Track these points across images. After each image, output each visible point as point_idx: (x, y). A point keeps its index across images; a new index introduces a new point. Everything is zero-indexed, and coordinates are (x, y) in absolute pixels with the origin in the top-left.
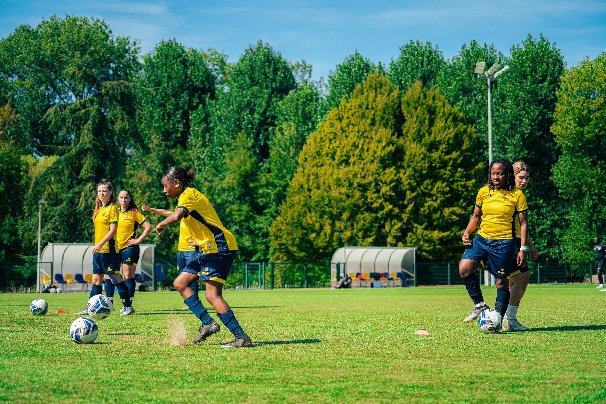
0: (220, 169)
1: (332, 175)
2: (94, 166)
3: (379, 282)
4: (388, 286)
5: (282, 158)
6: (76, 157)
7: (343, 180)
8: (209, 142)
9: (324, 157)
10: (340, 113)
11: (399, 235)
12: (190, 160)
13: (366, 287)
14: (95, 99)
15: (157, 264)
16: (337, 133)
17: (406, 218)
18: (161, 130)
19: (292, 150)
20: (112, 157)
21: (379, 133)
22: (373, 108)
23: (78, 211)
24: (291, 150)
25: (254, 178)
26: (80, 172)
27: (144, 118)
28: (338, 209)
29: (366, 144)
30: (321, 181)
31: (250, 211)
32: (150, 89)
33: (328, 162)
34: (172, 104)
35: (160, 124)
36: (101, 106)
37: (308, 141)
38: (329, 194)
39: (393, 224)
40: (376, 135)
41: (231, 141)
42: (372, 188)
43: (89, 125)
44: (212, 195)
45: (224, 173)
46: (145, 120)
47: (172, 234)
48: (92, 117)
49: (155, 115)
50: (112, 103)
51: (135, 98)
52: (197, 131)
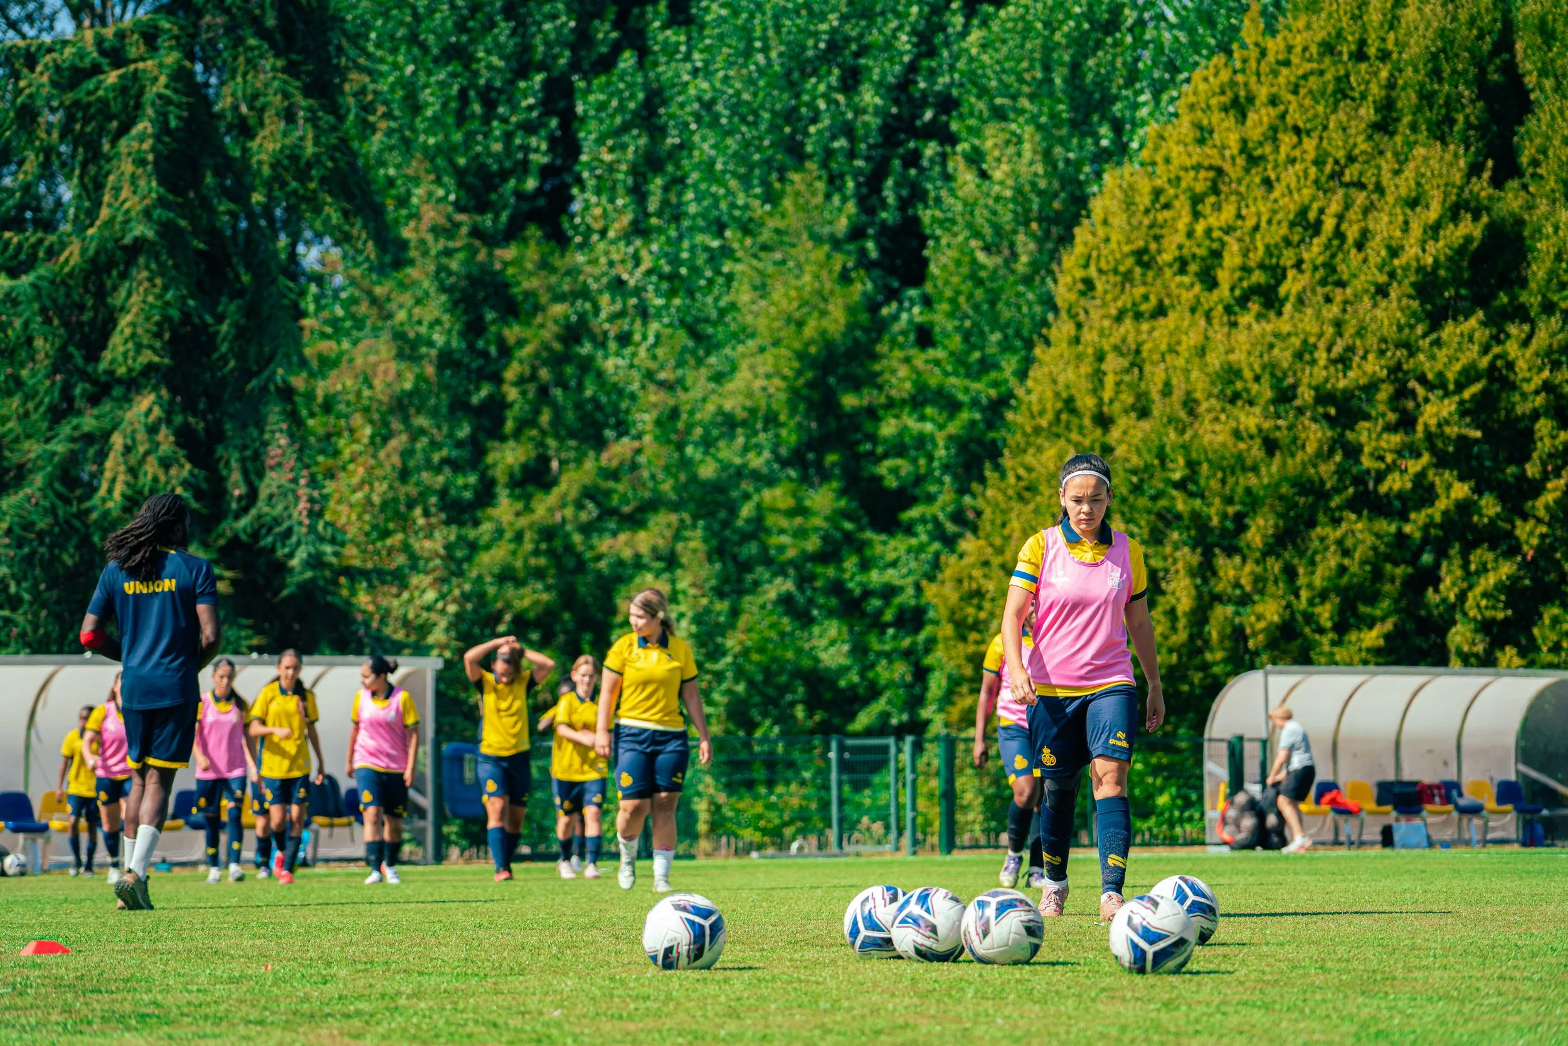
0: (710, 330)
1: (1202, 352)
2: (166, 319)
3: (1417, 822)
4: (1461, 842)
5: (980, 282)
6: (86, 278)
7: (1248, 374)
8: (659, 214)
9: (1168, 273)
10: (1240, 78)
11: (1500, 615)
12: (584, 293)
13: (1362, 844)
14: (165, 25)
15: (447, 748)
16: (1227, 167)
17: (1535, 541)
18: (452, 162)
19: (1026, 248)
20: (246, 278)
21: (1412, 165)
22: (1384, 56)
23: (94, 516)
24: (1020, 249)
25: (859, 372)
26: (104, 347)
27: (381, 109)
28: (1230, 501)
29: (1353, 214)
30: (1156, 376)
31: (846, 515)
33: (1187, 296)
34: (498, 48)
35: (447, 136)
36: (191, 57)
37: (1097, 206)
38: (1187, 436)
39: (1473, 567)
40: (1397, 173)
41: (759, 209)
42: (1382, 408)
43: (141, 139)
44: (680, 447)
45: (727, 351)
46: (388, 116)
47: (508, 617)
48: (153, 104)
49: (426, 95)
50: (239, 41)
51: (343, 20)
52: (611, 168)
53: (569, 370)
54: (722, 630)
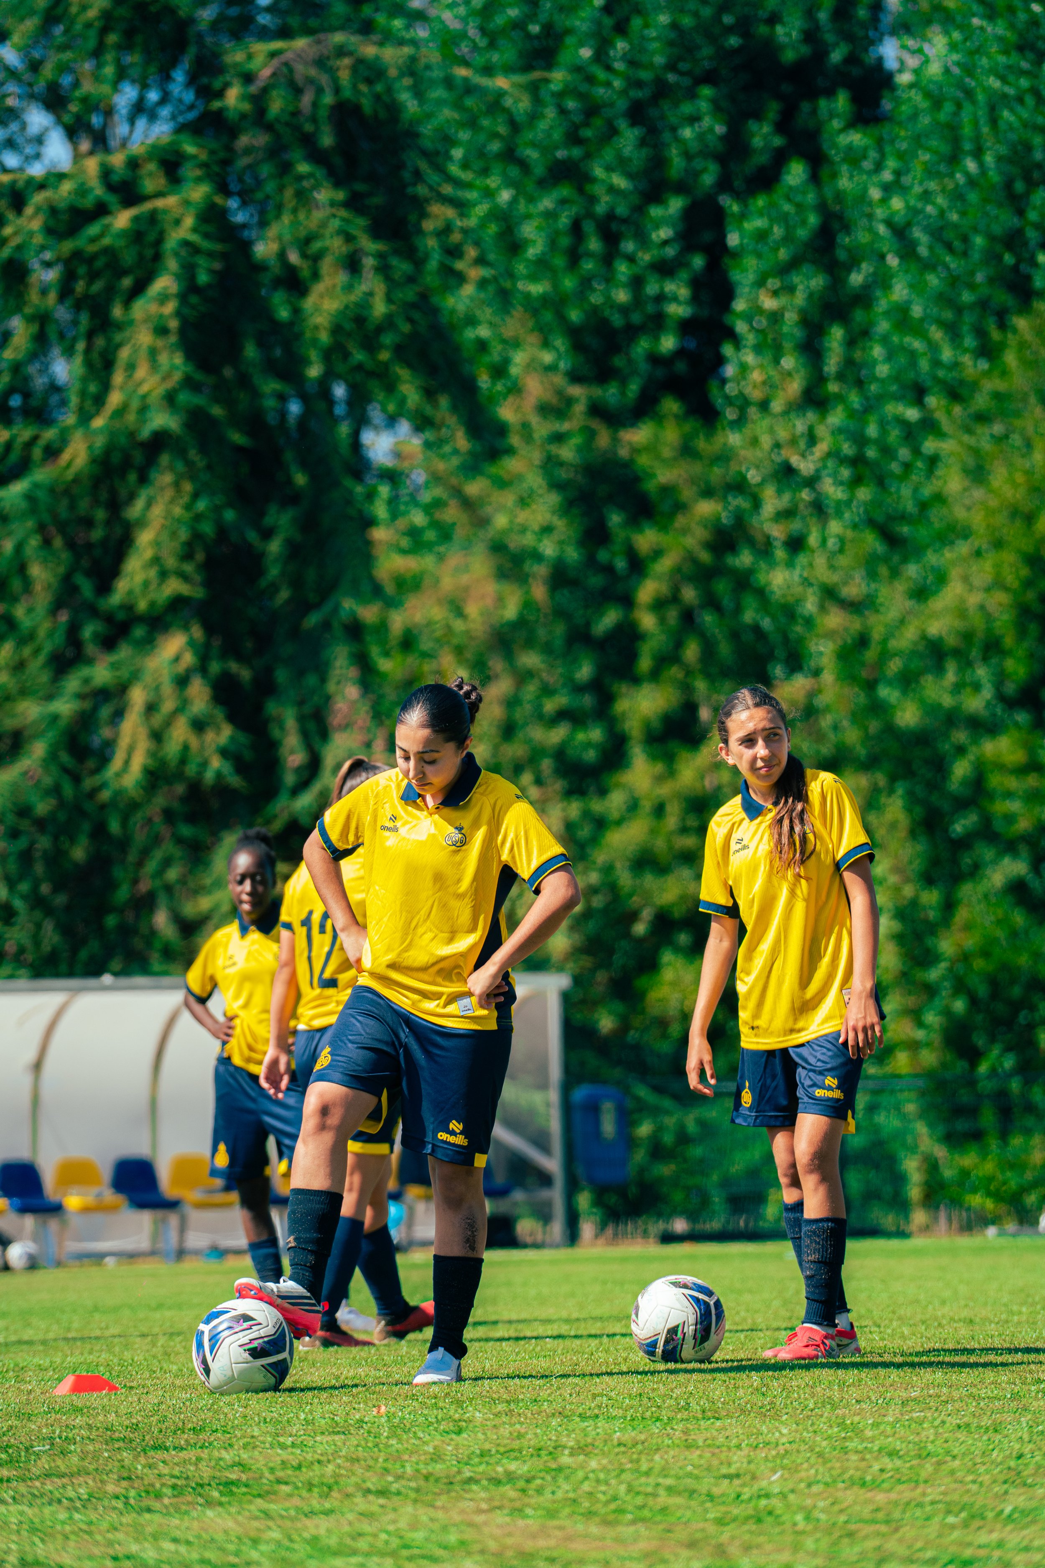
0: (908, 530)
2: (196, 535)
6: (96, 485)
8: (840, 377)
12: (739, 486)
14: (190, 149)
15: (580, 1094)
18: (561, 317)
20: (300, 479)
23: (109, 793)
26: (117, 574)
27: (472, 253)
32: (501, 82)
34: (621, 164)
35: (555, 286)
36: (223, 189)
41: (972, 367)
43: (163, 299)
44: (870, 686)
45: (931, 558)
46: (481, 261)
48: (176, 254)
49: (528, 230)
50: (285, 168)
51: (417, 135)
52: (775, 317)
53: (722, 587)
54: (932, 929)
